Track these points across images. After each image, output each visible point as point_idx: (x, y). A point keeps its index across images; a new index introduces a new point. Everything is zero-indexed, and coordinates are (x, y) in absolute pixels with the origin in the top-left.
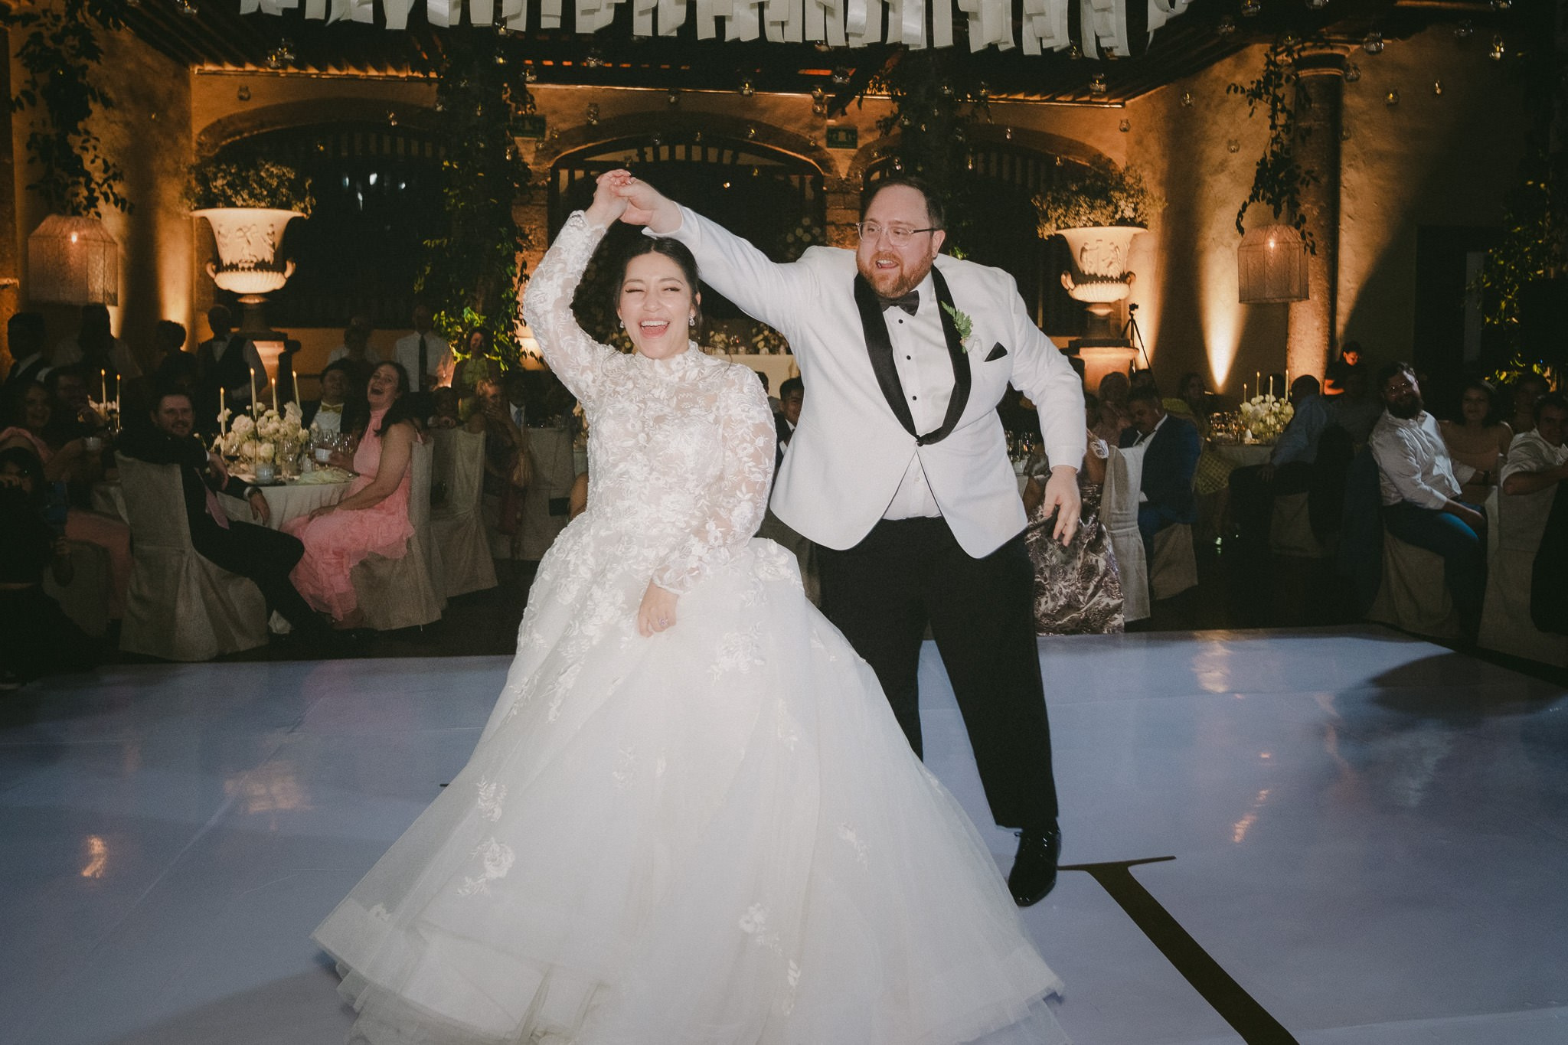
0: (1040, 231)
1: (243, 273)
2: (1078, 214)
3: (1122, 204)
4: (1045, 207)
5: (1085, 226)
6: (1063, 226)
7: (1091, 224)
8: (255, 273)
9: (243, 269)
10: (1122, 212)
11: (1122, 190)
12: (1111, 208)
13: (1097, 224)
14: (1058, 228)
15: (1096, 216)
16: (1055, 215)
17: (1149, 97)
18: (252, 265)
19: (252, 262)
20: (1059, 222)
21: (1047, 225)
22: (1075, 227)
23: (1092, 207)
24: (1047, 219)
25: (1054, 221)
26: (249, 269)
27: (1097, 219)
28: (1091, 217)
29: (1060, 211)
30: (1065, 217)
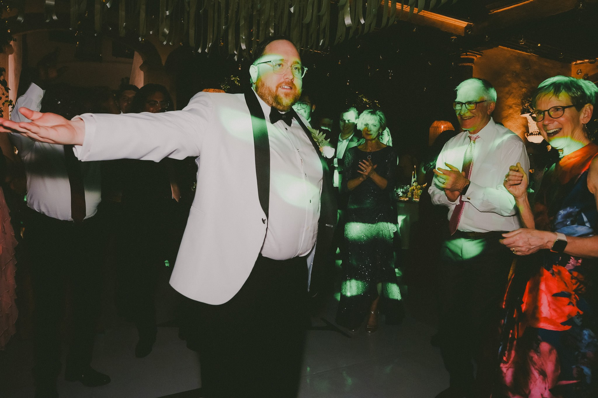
1: (534, 136)
8: (538, 136)
9: (534, 134)
18: (537, 133)
19: (538, 132)
26: (536, 134)
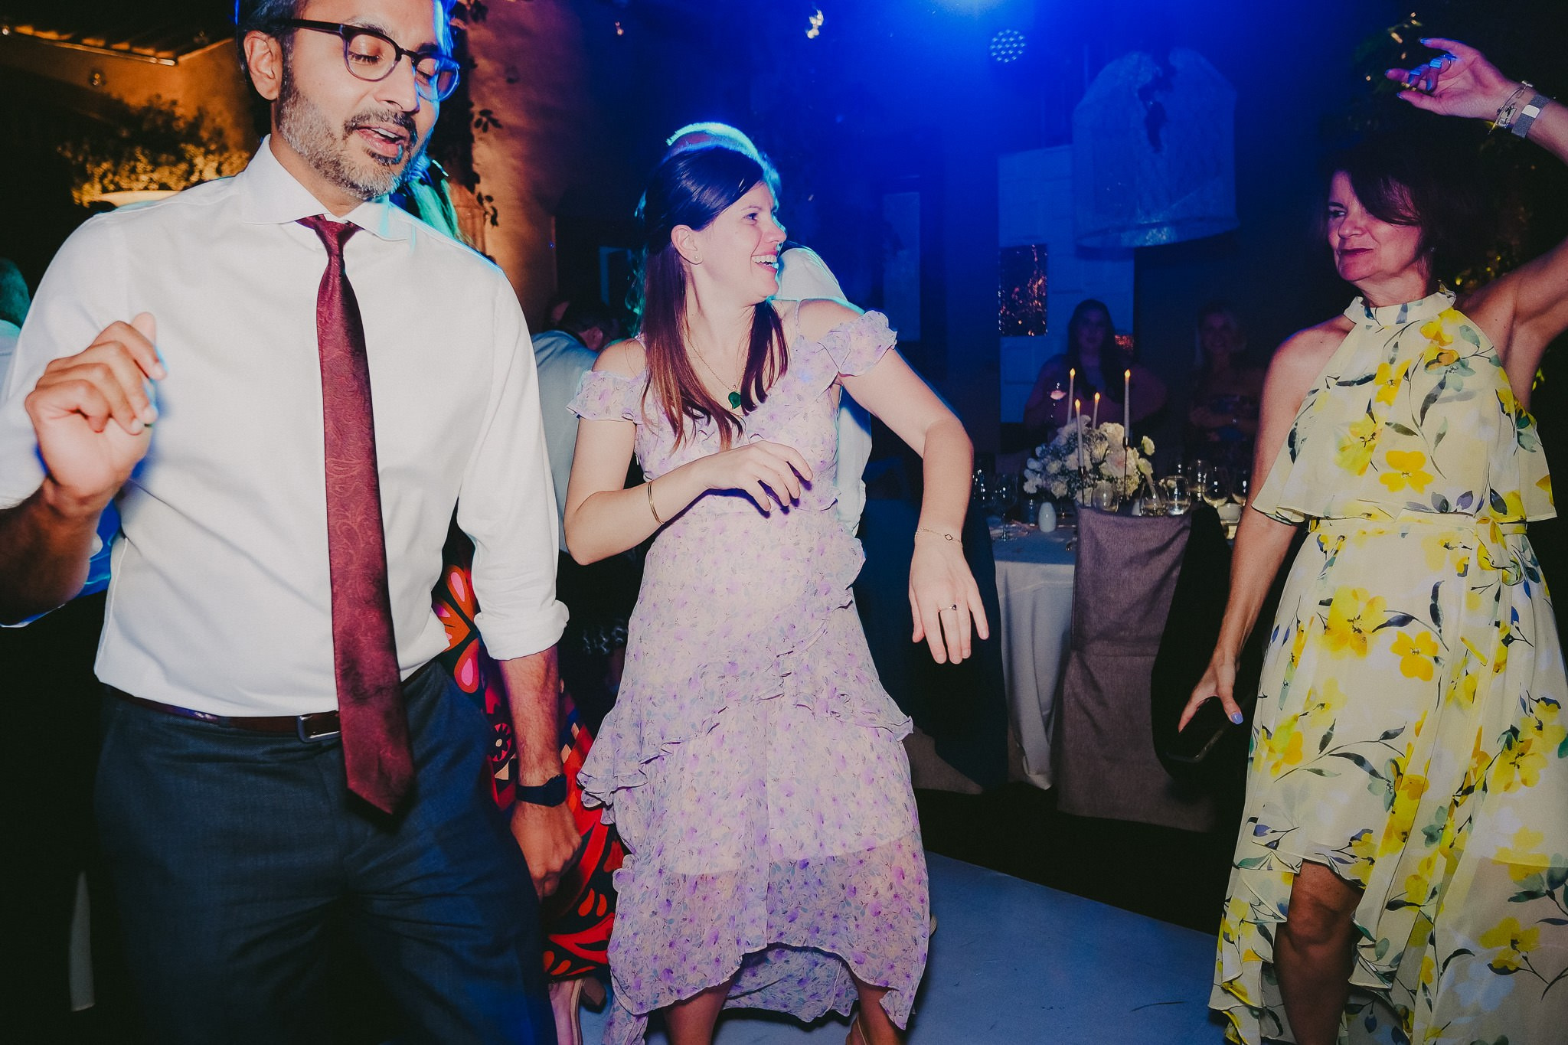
0: (76, 194)
2: (133, 170)
3: (199, 161)
4: (80, 159)
5: (146, 188)
6: (112, 187)
7: (156, 186)
10: (201, 172)
11: (199, 143)
12: (183, 166)
13: (163, 187)
14: (105, 190)
15: (163, 174)
16: (99, 171)
17: (211, 52)
20: (106, 181)
21: (87, 187)
22: (130, 189)
23: (155, 164)
24: (88, 178)
25: (97, 180)
27: (164, 180)
28: (155, 176)
29: (105, 166)
30: (115, 174)
